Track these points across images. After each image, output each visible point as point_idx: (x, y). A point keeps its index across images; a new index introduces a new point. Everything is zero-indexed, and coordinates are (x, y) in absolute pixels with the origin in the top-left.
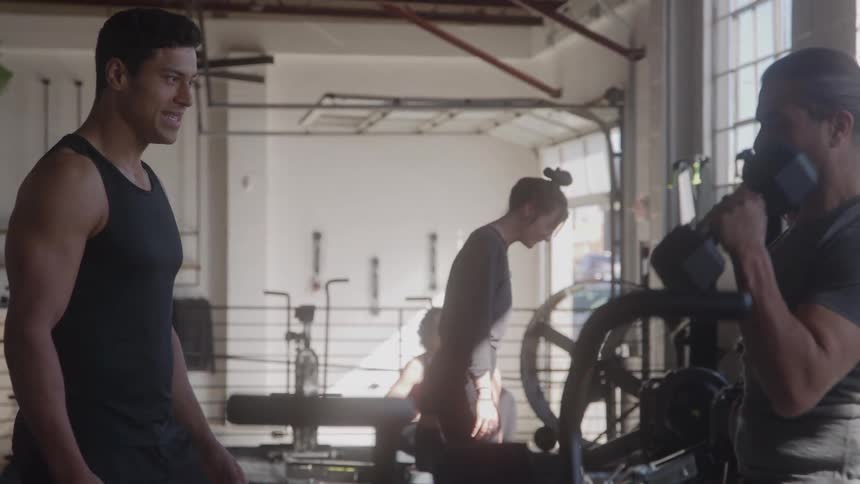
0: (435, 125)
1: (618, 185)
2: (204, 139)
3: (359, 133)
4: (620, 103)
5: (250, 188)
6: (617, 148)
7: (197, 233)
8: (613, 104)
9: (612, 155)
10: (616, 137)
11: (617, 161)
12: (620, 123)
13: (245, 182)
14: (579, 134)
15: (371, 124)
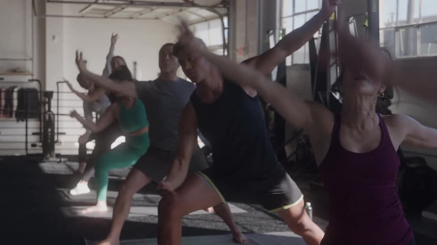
0: (141, 14)
1: (226, 41)
2: (35, 18)
3: (106, 17)
4: (227, 6)
5: (56, 40)
6: (226, 25)
7: (32, 60)
8: (225, 7)
9: (224, 28)
10: (226, 20)
11: (226, 31)
12: (228, 15)
13: (54, 38)
14: (206, 20)
15: (113, 13)
